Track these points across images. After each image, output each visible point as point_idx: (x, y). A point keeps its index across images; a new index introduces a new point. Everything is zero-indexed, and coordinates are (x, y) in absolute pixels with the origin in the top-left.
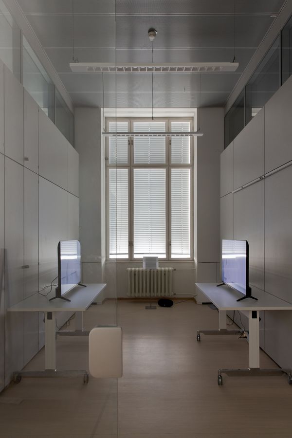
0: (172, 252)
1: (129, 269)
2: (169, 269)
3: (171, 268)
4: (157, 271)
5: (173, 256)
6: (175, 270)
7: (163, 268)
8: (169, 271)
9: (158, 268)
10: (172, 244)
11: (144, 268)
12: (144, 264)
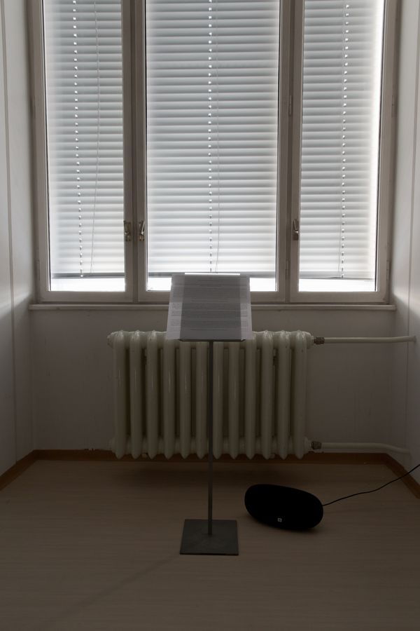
0: (303, 267)
1: (121, 335)
2: (293, 339)
3: (302, 335)
4: (243, 347)
5: (305, 286)
6: (319, 341)
7: (267, 335)
8: (293, 348)
9: (248, 333)
10: (302, 235)
11: (173, 331)
12: (174, 313)
